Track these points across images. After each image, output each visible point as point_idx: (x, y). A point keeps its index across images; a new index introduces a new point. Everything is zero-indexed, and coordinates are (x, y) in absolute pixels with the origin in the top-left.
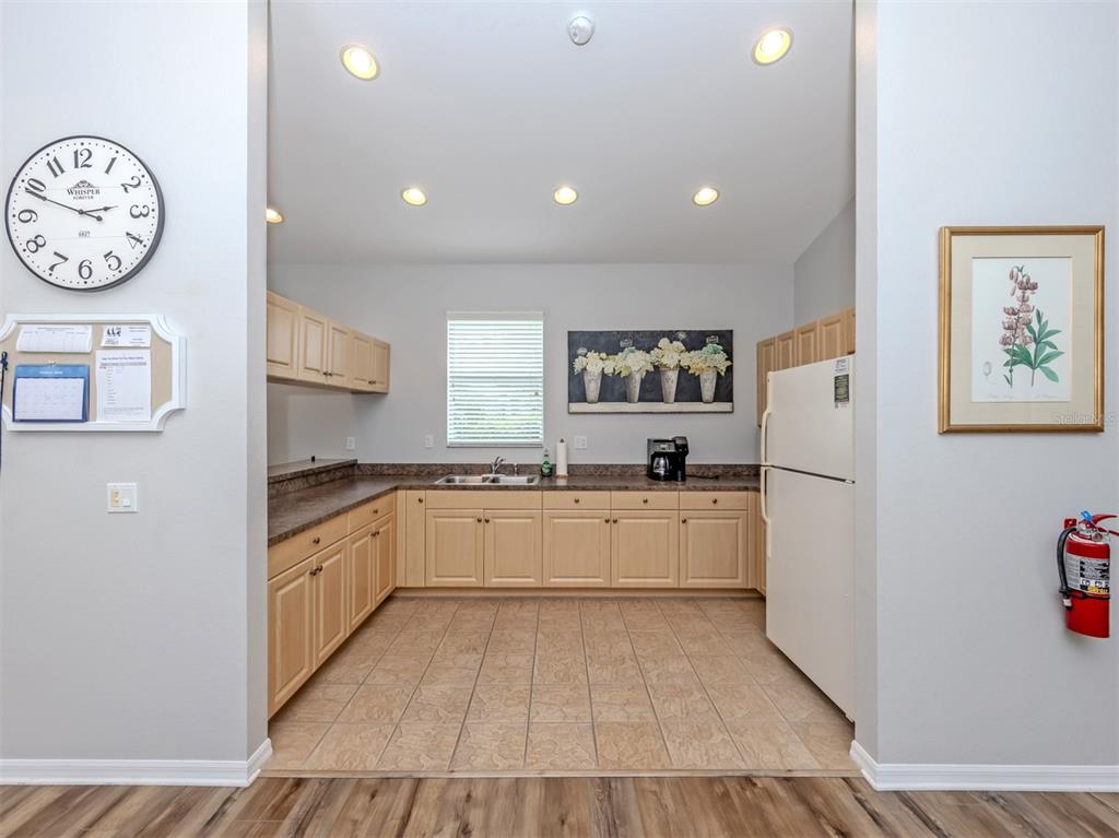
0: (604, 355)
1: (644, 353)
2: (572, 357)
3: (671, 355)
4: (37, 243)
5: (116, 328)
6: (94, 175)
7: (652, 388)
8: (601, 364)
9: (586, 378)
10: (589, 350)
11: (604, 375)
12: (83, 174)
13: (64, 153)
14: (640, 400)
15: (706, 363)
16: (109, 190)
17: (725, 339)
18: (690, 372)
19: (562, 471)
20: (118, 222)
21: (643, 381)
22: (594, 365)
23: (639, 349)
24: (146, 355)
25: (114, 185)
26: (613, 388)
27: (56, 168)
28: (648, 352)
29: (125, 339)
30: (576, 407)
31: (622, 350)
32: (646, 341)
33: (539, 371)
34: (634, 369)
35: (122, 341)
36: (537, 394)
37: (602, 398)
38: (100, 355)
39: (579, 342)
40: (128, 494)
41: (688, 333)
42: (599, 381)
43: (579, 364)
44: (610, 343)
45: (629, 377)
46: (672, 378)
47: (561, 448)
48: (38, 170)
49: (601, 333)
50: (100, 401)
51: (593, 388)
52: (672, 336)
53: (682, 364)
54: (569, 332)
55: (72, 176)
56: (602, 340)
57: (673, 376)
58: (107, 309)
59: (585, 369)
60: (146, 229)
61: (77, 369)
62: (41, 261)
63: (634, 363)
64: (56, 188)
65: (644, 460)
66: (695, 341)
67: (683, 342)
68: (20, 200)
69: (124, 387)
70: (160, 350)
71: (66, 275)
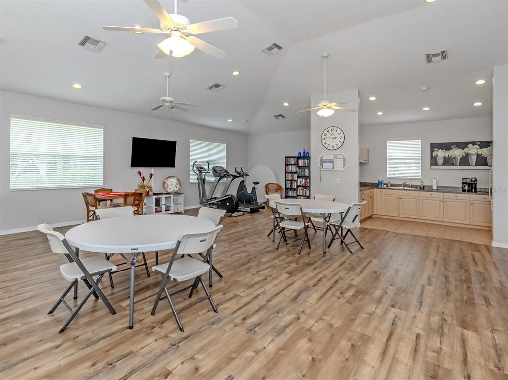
0: (444, 150)
1: (462, 150)
2: (432, 151)
3: (473, 150)
4: (326, 143)
5: (338, 155)
6: (334, 132)
7: (465, 161)
8: (443, 154)
9: (437, 158)
10: (439, 149)
11: (444, 157)
12: (333, 132)
13: (330, 129)
14: (459, 165)
15: (489, 152)
16: (336, 134)
18: (482, 155)
20: (338, 139)
21: (461, 159)
22: (440, 154)
23: (459, 148)
24: (342, 159)
25: (338, 134)
27: (328, 132)
28: (463, 149)
29: (339, 157)
30: (433, 167)
31: (452, 149)
32: (463, 145)
33: (420, 156)
34: (457, 155)
35: (338, 157)
36: (418, 163)
37: (443, 165)
38: (335, 159)
40: (339, 181)
41: (481, 142)
42: (443, 159)
43: (434, 154)
44: (447, 146)
45: (455, 158)
47: (434, 181)
48: (326, 132)
49: (443, 143)
50: (335, 166)
51: (440, 161)
52: (474, 143)
53: (478, 153)
54: (431, 144)
55: (331, 133)
56: (444, 146)
57: (475, 157)
58: (336, 152)
59: (437, 155)
60: (342, 140)
61: (332, 161)
62: (326, 146)
63: (458, 153)
64: (328, 135)
66: (484, 145)
67: (479, 145)
68: (324, 137)
69: (339, 164)
70: (344, 159)
71: (330, 147)
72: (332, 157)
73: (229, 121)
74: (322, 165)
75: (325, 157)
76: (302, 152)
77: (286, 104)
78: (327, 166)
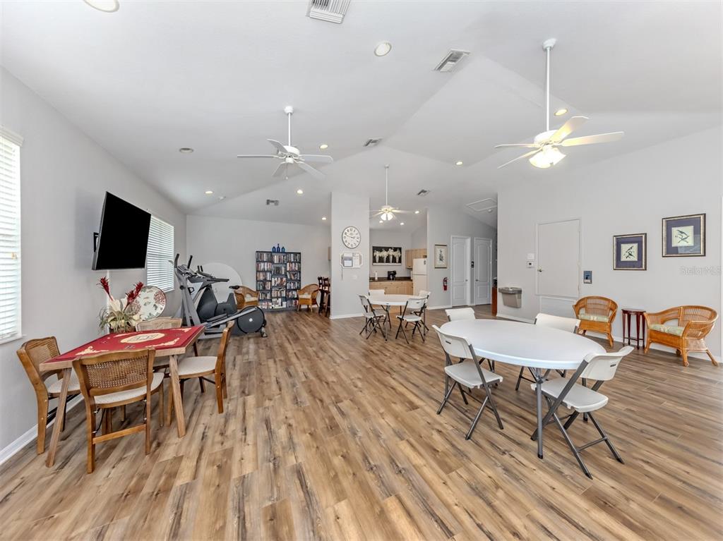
2: (374, 252)
3: (391, 252)
4: (346, 241)
5: (355, 254)
6: (353, 232)
15: (397, 254)
16: (354, 234)
17: (400, 249)
19: (376, 279)
20: (356, 239)
22: (378, 254)
25: (356, 234)
26: (381, 260)
27: (351, 230)
29: (357, 255)
30: (374, 264)
32: (387, 249)
37: (379, 262)
38: (354, 257)
39: (375, 249)
40: (356, 277)
43: (375, 254)
44: (380, 249)
46: (391, 257)
47: (376, 274)
48: (346, 231)
50: (354, 264)
52: (391, 248)
54: (373, 246)
55: (350, 232)
58: (353, 251)
60: (359, 240)
61: (351, 259)
62: (346, 244)
63: (384, 254)
64: (348, 234)
65: (387, 276)
66: (395, 249)
68: (344, 235)
69: (356, 261)
70: (360, 257)
71: (350, 246)
72: (350, 255)
73: (207, 192)
74: (343, 263)
75: (345, 255)
76: (276, 247)
77: (300, 192)
78: (347, 263)
